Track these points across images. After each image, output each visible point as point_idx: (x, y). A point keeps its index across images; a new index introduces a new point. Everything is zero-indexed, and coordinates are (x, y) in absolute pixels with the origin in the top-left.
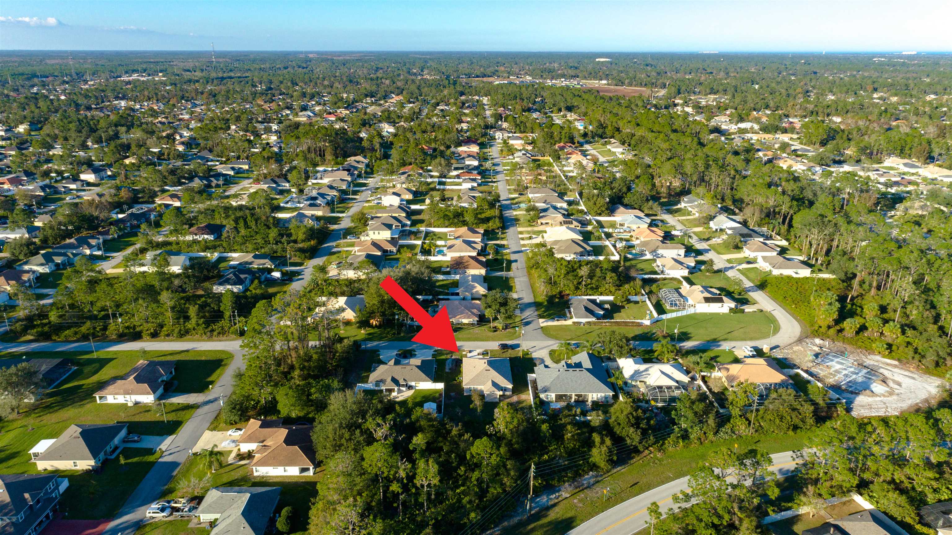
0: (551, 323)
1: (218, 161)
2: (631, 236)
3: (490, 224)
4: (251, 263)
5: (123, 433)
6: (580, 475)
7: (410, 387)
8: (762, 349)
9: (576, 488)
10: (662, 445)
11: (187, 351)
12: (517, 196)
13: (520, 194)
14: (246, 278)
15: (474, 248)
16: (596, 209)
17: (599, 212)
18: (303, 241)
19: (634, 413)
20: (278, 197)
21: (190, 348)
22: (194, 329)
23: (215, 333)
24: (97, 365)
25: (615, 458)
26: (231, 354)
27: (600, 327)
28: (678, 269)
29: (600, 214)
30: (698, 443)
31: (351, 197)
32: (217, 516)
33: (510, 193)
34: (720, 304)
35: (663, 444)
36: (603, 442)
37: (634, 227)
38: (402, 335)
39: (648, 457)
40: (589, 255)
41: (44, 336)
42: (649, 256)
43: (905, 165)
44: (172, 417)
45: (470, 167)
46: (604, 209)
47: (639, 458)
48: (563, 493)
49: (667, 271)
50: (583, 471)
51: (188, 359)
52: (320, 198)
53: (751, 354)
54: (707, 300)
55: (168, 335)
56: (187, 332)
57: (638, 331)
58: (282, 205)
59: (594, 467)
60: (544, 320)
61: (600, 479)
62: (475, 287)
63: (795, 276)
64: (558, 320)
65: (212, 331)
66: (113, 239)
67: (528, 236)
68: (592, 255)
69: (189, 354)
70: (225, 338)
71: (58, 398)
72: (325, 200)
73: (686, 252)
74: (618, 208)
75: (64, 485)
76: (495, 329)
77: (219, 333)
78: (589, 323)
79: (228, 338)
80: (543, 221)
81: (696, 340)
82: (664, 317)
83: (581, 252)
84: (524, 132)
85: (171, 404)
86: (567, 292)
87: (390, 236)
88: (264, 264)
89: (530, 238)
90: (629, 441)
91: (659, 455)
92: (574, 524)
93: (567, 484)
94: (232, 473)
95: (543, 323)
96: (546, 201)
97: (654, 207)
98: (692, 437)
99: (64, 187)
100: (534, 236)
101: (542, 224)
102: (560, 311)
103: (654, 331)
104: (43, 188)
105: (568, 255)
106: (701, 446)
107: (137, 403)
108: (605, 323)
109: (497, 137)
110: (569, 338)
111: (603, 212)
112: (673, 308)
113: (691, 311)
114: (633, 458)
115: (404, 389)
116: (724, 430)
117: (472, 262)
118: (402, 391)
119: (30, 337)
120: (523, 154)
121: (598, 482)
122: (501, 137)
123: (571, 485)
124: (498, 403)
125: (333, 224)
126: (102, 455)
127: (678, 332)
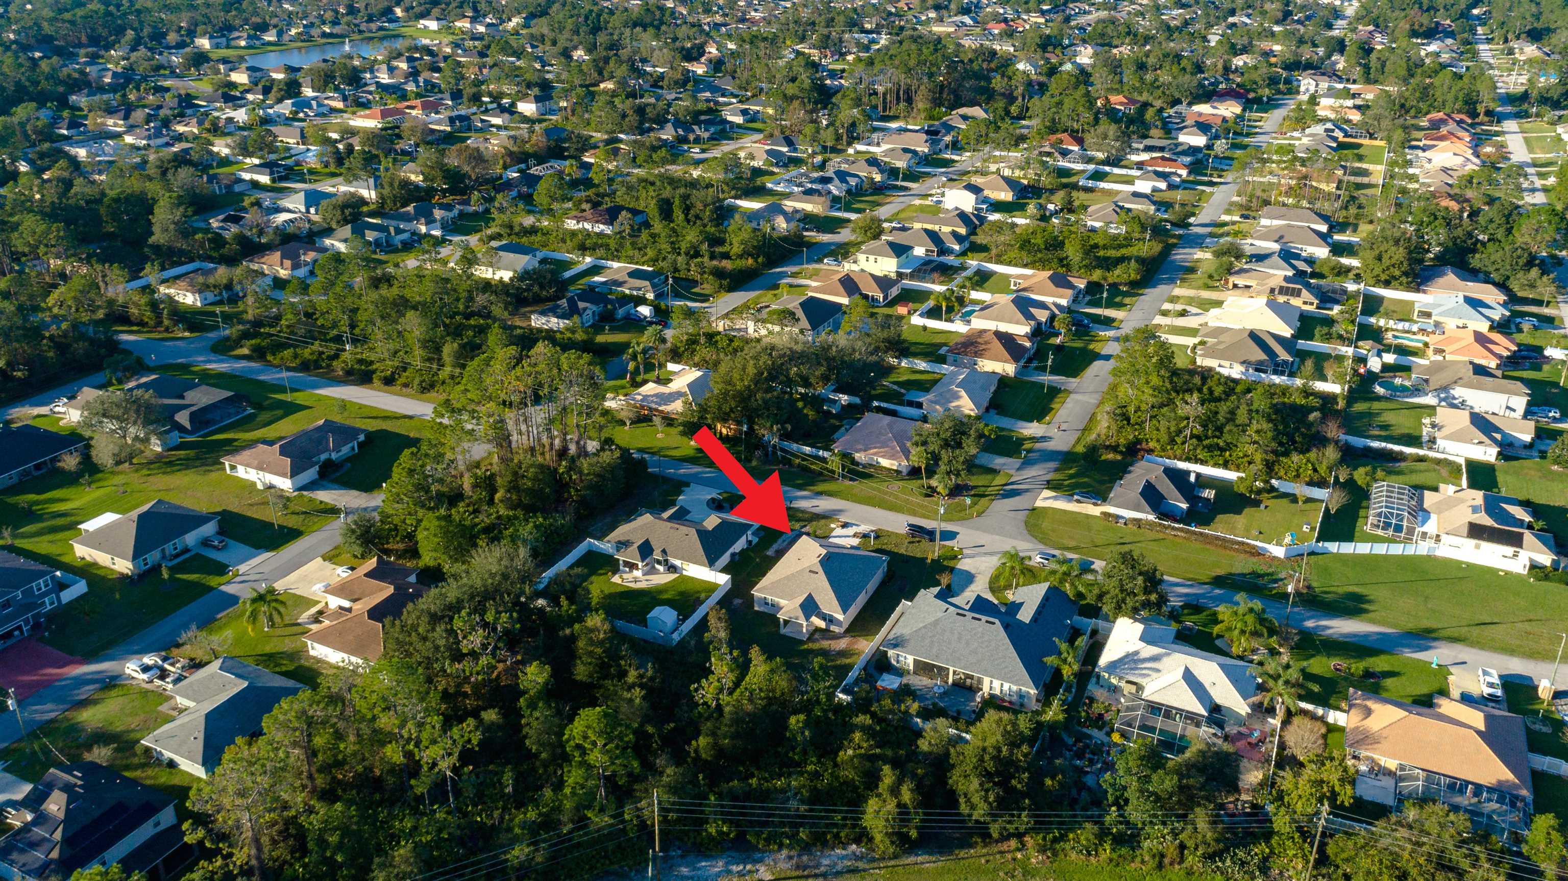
0: (1062, 505)
1: (736, 96)
2: (1426, 345)
3: (1117, 272)
4: (621, 284)
6: (825, 844)
7: (672, 568)
8: (1536, 688)
9: (798, 867)
10: (1055, 840)
11: (411, 417)
12: (1235, 219)
13: (1242, 216)
14: (585, 309)
15: (1029, 316)
16: (1378, 270)
17: (1383, 277)
18: (740, 257)
19: (1004, 749)
20: (776, 170)
22: (444, 383)
24: (280, 412)
25: (914, 834)
27: (1161, 536)
28: (1470, 441)
29: (1387, 284)
30: (1152, 864)
31: (899, 183)
32: (192, 704)
33: (1228, 212)
34: (1509, 550)
35: (1063, 838)
36: (895, 791)
37: (1451, 324)
38: (754, 464)
39: (1009, 856)
40: (1275, 372)
41: (259, 354)
42: (1427, 398)
44: (293, 522)
45: (1180, 149)
46: (1397, 273)
47: (984, 851)
48: (762, 869)
49: (1441, 443)
50: (837, 836)
51: (397, 431)
52: (836, 181)
53: (1487, 691)
54: (1476, 531)
55: (406, 385)
57: (1241, 565)
58: (769, 185)
59: (863, 836)
60: (1052, 494)
61: (861, 865)
62: (958, 397)
64: (1078, 501)
66: (476, 214)
67: (1179, 307)
68: (1282, 373)
69: (412, 423)
71: (191, 453)
72: (844, 187)
73: (1529, 404)
74: (1442, 274)
75: (80, 588)
76: (931, 492)
78: (1137, 521)
80: (1240, 281)
81: (1373, 622)
82: (1332, 547)
85: (311, 500)
86: (1152, 445)
87: (894, 269)
88: (640, 290)
89: (1183, 314)
90: (964, 808)
91: (1036, 859)
93: (785, 852)
94: (287, 640)
95: (1046, 500)
96: (1281, 237)
97: (1539, 283)
98: (1146, 844)
99: (483, 121)
100: (1194, 310)
101: (1235, 286)
102: (1102, 482)
103: (1282, 575)
104: (452, 120)
105: (1226, 363)
106: (1156, 875)
107: (271, 487)
108: (1174, 529)
109: (1302, 89)
110: (1072, 544)
111: (1395, 278)
112: (1380, 532)
113: (1422, 548)
114: (971, 846)
115: (661, 568)
116: (1241, 854)
117: (997, 346)
118: (656, 572)
119: (245, 351)
120: (1327, 130)
121: (854, 871)
122: (1313, 88)
123: (790, 858)
124: (802, 642)
125: (824, 232)
126: (153, 557)
127: (1341, 590)
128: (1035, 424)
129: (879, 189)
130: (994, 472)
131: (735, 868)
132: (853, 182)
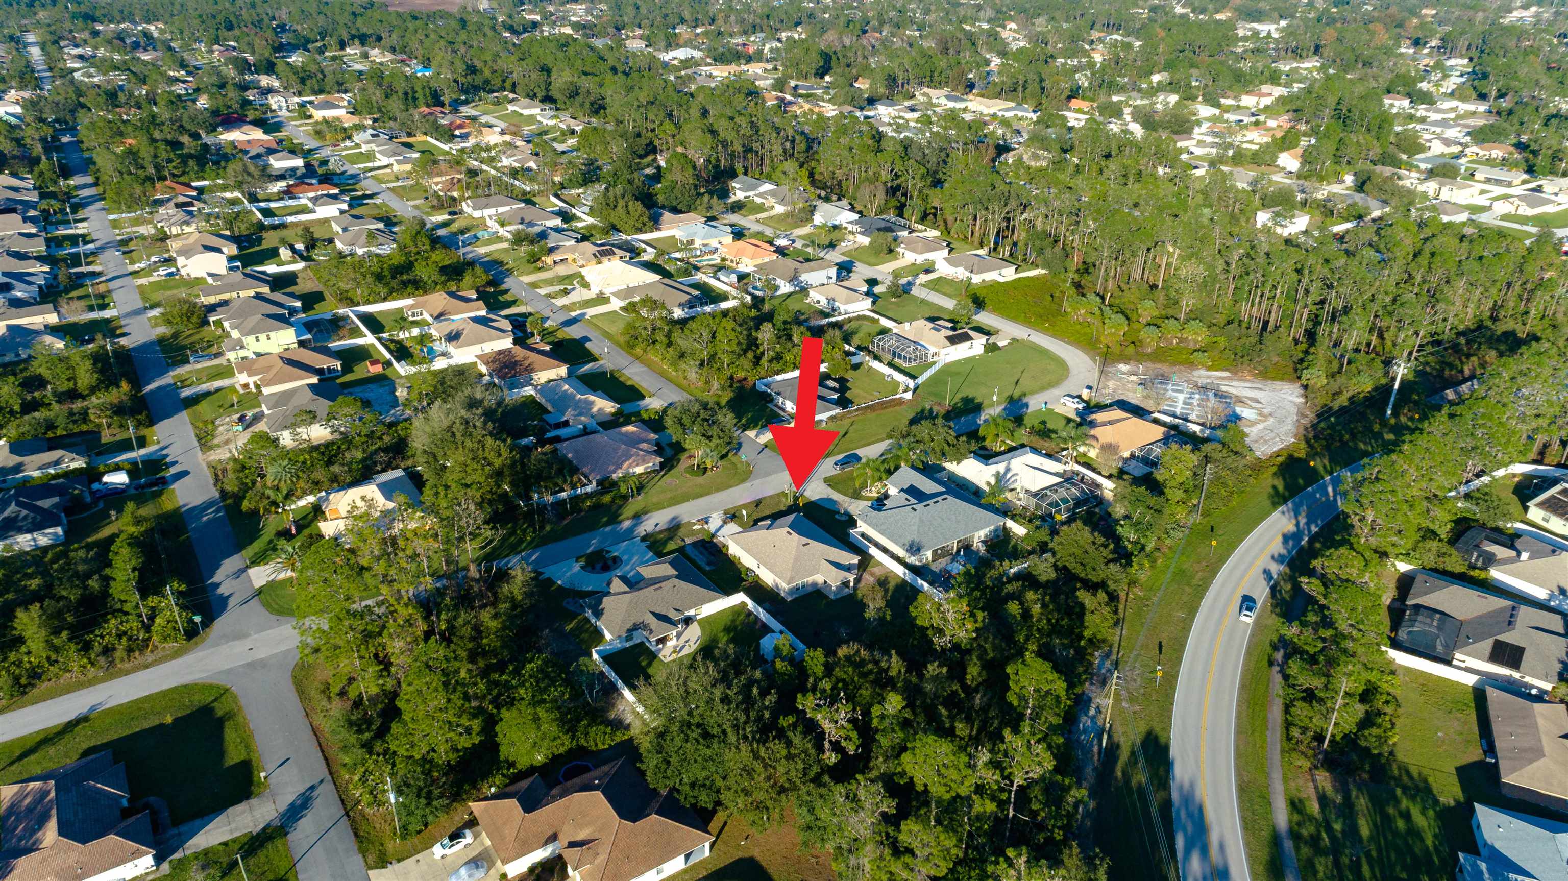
0: (770, 435)
2: (725, 259)
3: (468, 279)
7: (688, 621)
8: (1080, 397)
11: (83, 719)
12: (446, 217)
13: (450, 214)
14: (56, 506)
15: (501, 331)
17: (630, 225)
18: (94, 388)
21: (85, 710)
22: (51, 662)
23: (120, 653)
26: (212, 687)
28: (855, 300)
29: (637, 230)
30: (1161, 555)
33: (429, 213)
34: (971, 343)
37: (714, 243)
38: (548, 528)
39: (1130, 600)
42: (785, 288)
43: (948, 97)
46: (646, 220)
49: (840, 307)
53: (1080, 407)
56: (35, 675)
59: (1096, 643)
60: (754, 432)
63: (1002, 280)
65: (107, 651)
67: (555, 288)
68: (711, 302)
70: (149, 657)
72: (34, 288)
73: (837, 271)
74: (661, 214)
76: (703, 470)
77: (130, 650)
79: (159, 654)
80: (557, 256)
81: (992, 405)
82: (920, 380)
83: (689, 301)
84: (321, 92)
88: (57, 463)
89: (566, 292)
92: (1162, 740)
95: (757, 437)
96: (523, 219)
97: (713, 205)
100: (566, 287)
101: (554, 262)
103: (930, 405)
109: (274, 107)
111: (644, 224)
112: (913, 364)
113: (941, 362)
115: (680, 627)
117: (535, 357)
118: (681, 633)
120: (373, 136)
122: (284, 104)
128: (648, 399)
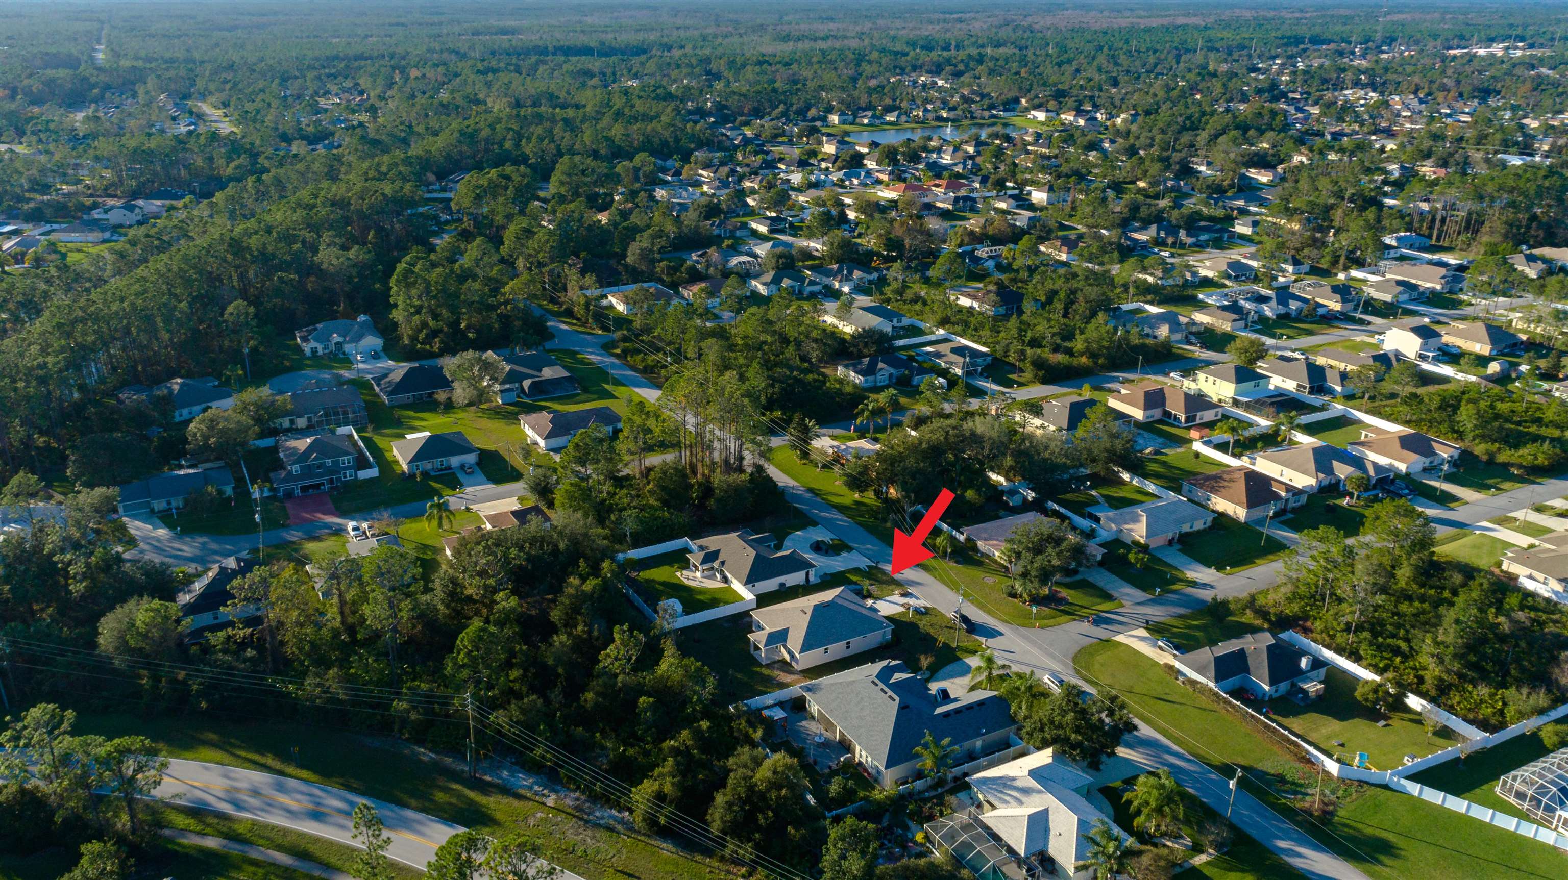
0: (1141, 646)
4: (941, 356)
5: (471, 458)
6: (607, 801)
7: (725, 580)
15: (1328, 471)
24: (595, 397)
27: (1214, 707)
31: (1358, 315)
41: (624, 354)
48: (553, 797)
61: (619, 828)
62: (1136, 521)
64: (1161, 648)
71: (513, 409)
75: (373, 472)
76: (1015, 593)
87: (1231, 394)
107: (533, 443)
108: (1226, 703)
112: (1512, 800)
115: (718, 576)
117: (1240, 486)
118: (714, 578)
123: (577, 799)
124: (761, 665)
125: (1209, 348)
126: (427, 465)
127: (1369, 831)
128: (1213, 571)
129: (1329, 319)
130: (1109, 597)
131: (536, 788)
132: (1294, 305)
